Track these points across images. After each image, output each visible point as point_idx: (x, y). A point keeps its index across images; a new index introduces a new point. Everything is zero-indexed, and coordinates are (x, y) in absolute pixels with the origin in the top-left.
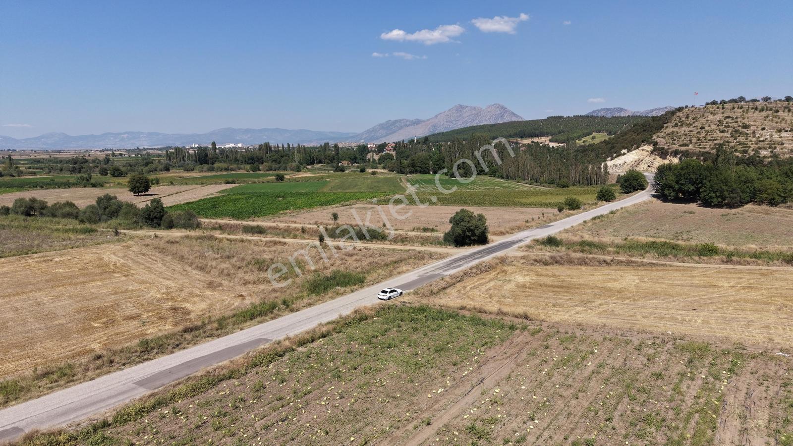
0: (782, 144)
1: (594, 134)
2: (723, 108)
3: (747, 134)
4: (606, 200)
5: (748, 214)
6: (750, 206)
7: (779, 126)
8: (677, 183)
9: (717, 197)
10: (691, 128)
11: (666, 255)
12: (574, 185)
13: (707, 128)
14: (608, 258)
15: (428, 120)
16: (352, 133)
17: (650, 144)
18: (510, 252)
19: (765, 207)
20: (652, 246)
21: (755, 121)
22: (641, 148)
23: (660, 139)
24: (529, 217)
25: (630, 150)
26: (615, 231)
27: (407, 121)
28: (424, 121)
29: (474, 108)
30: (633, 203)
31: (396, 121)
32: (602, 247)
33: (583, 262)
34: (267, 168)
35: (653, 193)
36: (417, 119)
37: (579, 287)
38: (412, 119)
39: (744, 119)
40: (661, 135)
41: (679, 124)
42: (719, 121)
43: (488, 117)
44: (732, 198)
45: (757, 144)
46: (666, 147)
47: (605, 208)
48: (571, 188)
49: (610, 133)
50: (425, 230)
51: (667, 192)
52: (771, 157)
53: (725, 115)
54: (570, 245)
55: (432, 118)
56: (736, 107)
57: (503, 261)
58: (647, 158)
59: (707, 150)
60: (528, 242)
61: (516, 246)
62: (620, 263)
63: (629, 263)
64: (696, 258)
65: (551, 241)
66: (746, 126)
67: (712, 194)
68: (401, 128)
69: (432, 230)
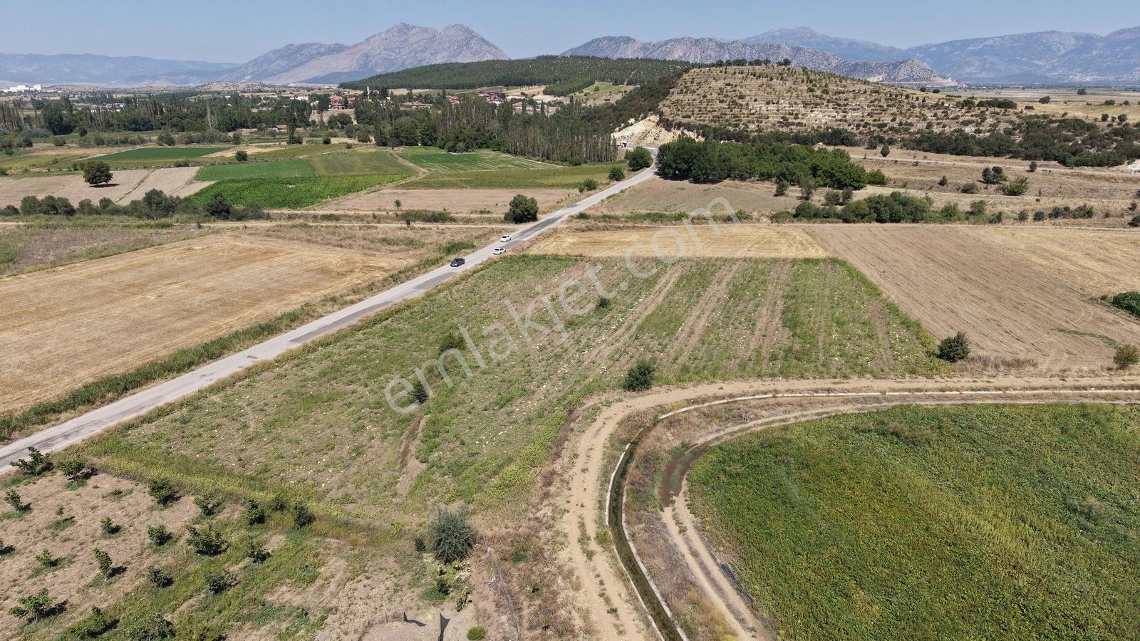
0: (768, 118)
1: (597, 83)
2: (726, 73)
3: (742, 105)
4: (617, 180)
5: (723, 188)
6: (727, 181)
7: (770, 98)
8: (675, 162)
9: (703, 175)
10: (695, 96)
11: (656, 221)
12: (585, 162)
13: (709, 97)
14: (621, 225)
15: (355, 46)
16: (227, 64)
17: (656, 114)
18: (557, 225)
19: (737, 182)
20: (648, 216)
21: (750, 91)
22: (648, 118)
23: (665, 107)
24: (559, 198)
25: (637, 120)
26: (625, 207)
27: (321, 46)
28: (348, 48)
29: (426, 30)
30: (638, 182)
31: (303, 46)
32: (616, 218)
33: (606, 229)
34: (186, 140)
35: (656, 170)
36: (337, 44)
37: (606, 242)
38: (327, 44)
39: (741, 87)
40: (667, 103)
41: (684, 90)
42: (720, 89)
43: (448, 44)
44: (714, 175)
45: (748, 117)
46: (670, 119)
47: (617, 187)
48: (584, 166)
49: (616, 82)
50: (482, 212)
51: (667, 171)
52: (756, 131)
53: (727, 82)
54: (596, 218)
55: (361, 43)
56: (737, 71)
57: (555, 231)
58: (654, 130)
59: (706, 122)
60: (566, 217)
61: (559, 221)
62: (628, 227)
63: (634, 228)
64: (674, 222)
65: (582, 216)
66: (742, 97)
67: (699, 172)
68: (311, 58)
69: (488, 212)
